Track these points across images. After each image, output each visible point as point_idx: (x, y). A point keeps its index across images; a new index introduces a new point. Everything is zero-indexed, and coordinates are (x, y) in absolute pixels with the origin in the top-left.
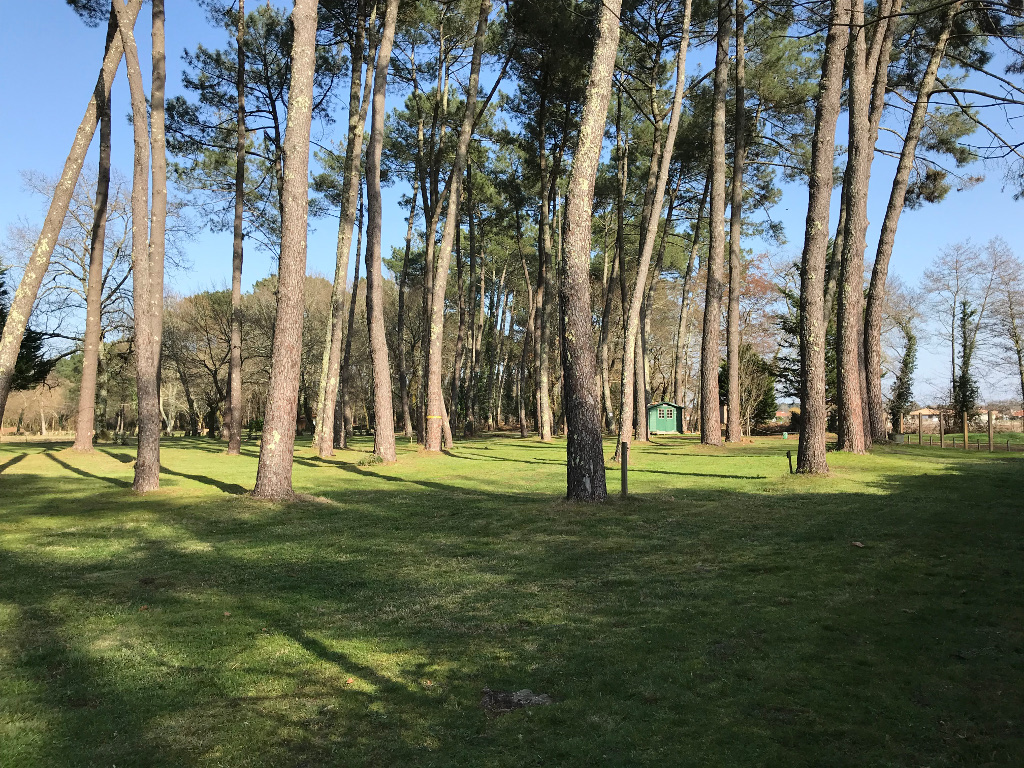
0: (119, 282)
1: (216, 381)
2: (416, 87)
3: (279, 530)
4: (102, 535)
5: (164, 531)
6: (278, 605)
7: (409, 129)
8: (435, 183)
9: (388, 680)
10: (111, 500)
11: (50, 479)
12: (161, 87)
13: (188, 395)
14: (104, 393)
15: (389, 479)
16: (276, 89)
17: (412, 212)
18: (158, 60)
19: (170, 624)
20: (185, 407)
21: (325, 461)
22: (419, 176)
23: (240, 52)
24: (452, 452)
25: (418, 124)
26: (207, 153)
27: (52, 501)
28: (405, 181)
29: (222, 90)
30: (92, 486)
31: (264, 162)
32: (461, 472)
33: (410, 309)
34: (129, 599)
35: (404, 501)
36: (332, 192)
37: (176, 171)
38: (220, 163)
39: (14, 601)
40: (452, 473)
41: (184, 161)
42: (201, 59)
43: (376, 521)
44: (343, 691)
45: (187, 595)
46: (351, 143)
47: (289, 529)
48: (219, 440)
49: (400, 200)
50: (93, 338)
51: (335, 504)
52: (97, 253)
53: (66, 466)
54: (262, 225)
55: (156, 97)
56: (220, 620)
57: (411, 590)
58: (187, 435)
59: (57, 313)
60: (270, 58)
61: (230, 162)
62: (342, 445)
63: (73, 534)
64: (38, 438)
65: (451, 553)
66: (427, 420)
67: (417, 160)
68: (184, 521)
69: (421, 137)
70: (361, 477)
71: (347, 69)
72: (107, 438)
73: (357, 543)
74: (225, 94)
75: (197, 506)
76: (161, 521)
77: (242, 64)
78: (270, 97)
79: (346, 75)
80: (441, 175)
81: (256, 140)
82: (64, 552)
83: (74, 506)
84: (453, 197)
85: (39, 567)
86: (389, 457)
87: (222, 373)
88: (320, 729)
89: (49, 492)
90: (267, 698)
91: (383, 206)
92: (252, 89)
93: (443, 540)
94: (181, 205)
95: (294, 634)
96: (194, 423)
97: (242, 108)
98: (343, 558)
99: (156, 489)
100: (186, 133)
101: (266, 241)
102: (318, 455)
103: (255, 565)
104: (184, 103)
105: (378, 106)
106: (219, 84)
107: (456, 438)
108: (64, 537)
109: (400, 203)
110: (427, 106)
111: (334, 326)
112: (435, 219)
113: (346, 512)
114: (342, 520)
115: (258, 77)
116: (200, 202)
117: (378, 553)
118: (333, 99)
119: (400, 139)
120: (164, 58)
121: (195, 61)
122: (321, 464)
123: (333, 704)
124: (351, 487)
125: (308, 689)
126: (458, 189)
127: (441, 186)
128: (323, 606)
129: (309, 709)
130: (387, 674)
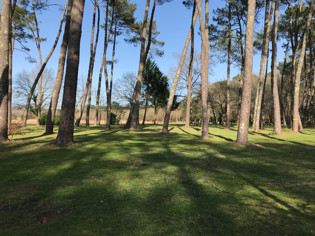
0: (195, 80)
1: (222, 108)
2: (289, 5)
3: (245, 153)
4: (195, 150)
5: (211, 151)
6: (248, 177)
7: (286, 21)
8: (296, 38)
9: (293, 207)
10: (196, 141)
11: (180, 134)
12: (207, 22)
13: (213, 112)
14: (191, 111)
15: (280, 140)
16: (240, 16)
17: (287, 49)
18: (207, 14)
19: (218, 178)
20: (213, 115)
21: (257, 133)
22: (290, 36)
23: (230, 7)
24: (302, 132)
25: (290, 18)
26: (219, 40)
27: (182, 140)
28: (285, 39)
29: (223, 20)
30: (191, 137)
31: (236, 40)
32: (307, 139)
33: (285, 82)
34: (205, 169)
35: (286, 148)
36: (258, 46)
37: (211, 46)
38: (223, 42)
39: (177, 166)
40: (304, 139)
41: (213, 43)
42: (218, 12)
43: (277, 153)
44: (277, 208)
45: (221, 170)
46: (266, 29)
47: (249, 154)
48: (223, 125)
49: (282, 45)
50: (189, 96)
51: (263, 147)
52: (190, 72)
53: (183, 131)
54: (236, 60)
55: (206, 25)
56: (232, 179)
57: (294, 178)
58: (213, 123)
59: (180, 90)
60: (238, 7)
61: (226, 41)
62: (262, 128)
63: (188, 149)
64: (176, 123)
65: (308, 167)
66: (293, 121)
67: (289, 31)
68: (217, 148)
69: (291, 22)
70: (270, 139)
71: (264, 5)
72: (192, 124)
73: (272, 160)
74: (225, 21)
75: (219, 144)
76: (210, 148)
77: (230, 11)
78: (238, 19)
79: (264, 6)
80: (298, 35)
81: (234, 33)
82: (187, 154)
83: (187, 142)
84: (304, 42)
85: (181, 157)
86: (279, 132)
87: (224, 105)
88: (271, 218)
89: (181, 138)
90: (251, 205)
91: (277, 48)
92: (233, 17)
93: (304, 163)
94: (212, 56)
95: (256, 186)
96: (215, 120)
97: (230, 24)
98: (268, 164)
99: (208, 139)
100: (214, 34)
101: (237, 64)
102: (254, 131)
103: (239, 163)
104: (213, 26)
105: (276, 14)
106: (223, 18)
107: (304, 127)
108: (186, 150)
109: (282, 47)
110: (293, 11)
111: (259, 89)
112: (297, 50)
113: (266, 150)
114: (266, 152)
115: (235, 14)
116: (217, 55)
117: (280, 164)
118: (259, 15)
119: (283, 25)
120: (208, 13)
121: (216, 12)
122: (255, 134)
123: (274, 211)
124: (267, 142)
125: (264, 205)
126: (306, 38)
127: (299, 39)
128: (264, 179)
129: (266, 211)
130: (292, 205)
